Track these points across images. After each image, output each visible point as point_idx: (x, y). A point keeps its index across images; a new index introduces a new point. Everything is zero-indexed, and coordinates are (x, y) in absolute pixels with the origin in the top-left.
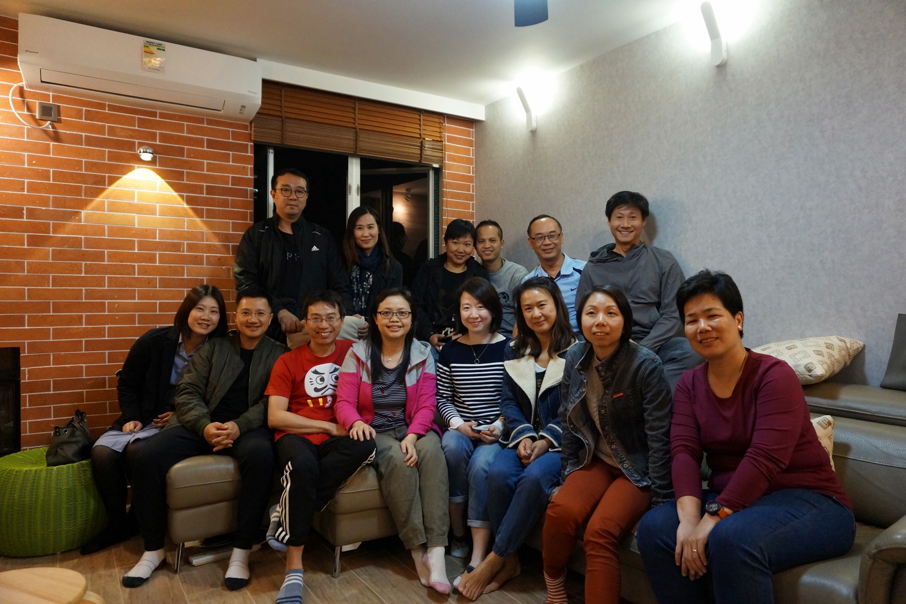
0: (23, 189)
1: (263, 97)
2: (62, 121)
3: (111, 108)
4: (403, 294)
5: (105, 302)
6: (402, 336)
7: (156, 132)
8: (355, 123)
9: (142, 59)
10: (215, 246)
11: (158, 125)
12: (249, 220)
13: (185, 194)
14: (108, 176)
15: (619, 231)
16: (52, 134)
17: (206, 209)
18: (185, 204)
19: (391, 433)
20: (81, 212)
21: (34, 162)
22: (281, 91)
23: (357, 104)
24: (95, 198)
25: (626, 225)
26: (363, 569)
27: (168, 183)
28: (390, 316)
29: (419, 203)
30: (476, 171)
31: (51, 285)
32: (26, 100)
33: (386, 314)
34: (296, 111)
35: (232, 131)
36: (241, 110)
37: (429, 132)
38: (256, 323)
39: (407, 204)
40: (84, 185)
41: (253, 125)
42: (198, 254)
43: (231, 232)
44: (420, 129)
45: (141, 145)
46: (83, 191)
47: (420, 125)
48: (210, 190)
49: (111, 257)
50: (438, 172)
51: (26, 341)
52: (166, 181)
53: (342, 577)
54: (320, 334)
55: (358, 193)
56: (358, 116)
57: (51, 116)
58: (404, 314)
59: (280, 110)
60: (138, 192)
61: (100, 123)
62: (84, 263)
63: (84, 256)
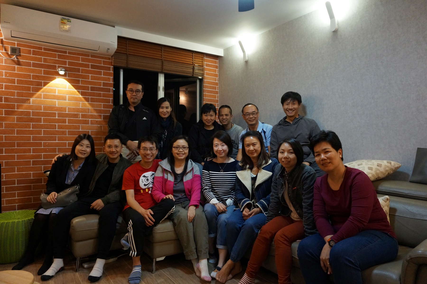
0: (2, 88)
1: (118, 45)
2: (21, 56)
3: (45, 49)
4: (185, 139)
5: (42, 142)
6: (184, 158)
7: (66, 61)
8: (161, 57)
9: (60, 26)
10: (94, 115)
11: (67, 57)
12: (111, 103)
13: (80, 91)
14: (43, 82)
15: (288, 111)
16: (17, 62)
17: (91, 98)
18: (80, 95)
19: (180, 204)
20: (30, 99)
21: (8, 75)
22: (127, 41)
23: (163, 48)
24: (37, 92)
25: (291, 108)
26: (166, 269)
27: (72, 85)
28: (179, 149)
29: (192, 95)
30: (219, 80)
31: (16, 134)
32: (4, 45)
33: (176, 148)
34: (134, 51)
35: (103, 61)
36: (107, 50)
37: (197, 62)
38: (115, 152)
39: (186, 95)
40: (32, 86)
41: (113, 57)
42: (87, 119)
43: (102, 109)
44: (193, 60)
45: (59, 67)
46: (31, 89)
47: (193, 58)
48: (92, 89)
49: (45, 121)
50: (201, 80)
51: (4, 161)
52: (71, 84)
53: (156, 273)
54: (146, 157)
55: (163, 90)
56: (163, 54)
57: (16, 53)
58: (185, 148)
59: (126, 50)
60: (58, 90)
61: (39, 57)
62: (31, 123)
63: (32, 120)
